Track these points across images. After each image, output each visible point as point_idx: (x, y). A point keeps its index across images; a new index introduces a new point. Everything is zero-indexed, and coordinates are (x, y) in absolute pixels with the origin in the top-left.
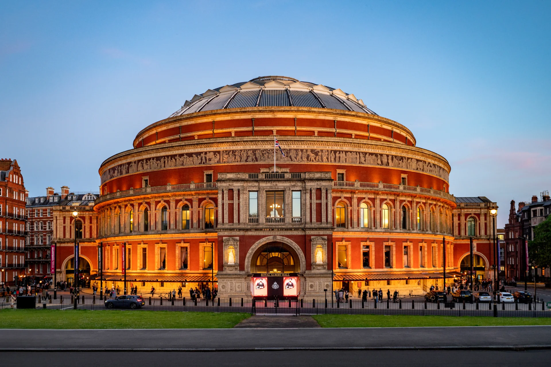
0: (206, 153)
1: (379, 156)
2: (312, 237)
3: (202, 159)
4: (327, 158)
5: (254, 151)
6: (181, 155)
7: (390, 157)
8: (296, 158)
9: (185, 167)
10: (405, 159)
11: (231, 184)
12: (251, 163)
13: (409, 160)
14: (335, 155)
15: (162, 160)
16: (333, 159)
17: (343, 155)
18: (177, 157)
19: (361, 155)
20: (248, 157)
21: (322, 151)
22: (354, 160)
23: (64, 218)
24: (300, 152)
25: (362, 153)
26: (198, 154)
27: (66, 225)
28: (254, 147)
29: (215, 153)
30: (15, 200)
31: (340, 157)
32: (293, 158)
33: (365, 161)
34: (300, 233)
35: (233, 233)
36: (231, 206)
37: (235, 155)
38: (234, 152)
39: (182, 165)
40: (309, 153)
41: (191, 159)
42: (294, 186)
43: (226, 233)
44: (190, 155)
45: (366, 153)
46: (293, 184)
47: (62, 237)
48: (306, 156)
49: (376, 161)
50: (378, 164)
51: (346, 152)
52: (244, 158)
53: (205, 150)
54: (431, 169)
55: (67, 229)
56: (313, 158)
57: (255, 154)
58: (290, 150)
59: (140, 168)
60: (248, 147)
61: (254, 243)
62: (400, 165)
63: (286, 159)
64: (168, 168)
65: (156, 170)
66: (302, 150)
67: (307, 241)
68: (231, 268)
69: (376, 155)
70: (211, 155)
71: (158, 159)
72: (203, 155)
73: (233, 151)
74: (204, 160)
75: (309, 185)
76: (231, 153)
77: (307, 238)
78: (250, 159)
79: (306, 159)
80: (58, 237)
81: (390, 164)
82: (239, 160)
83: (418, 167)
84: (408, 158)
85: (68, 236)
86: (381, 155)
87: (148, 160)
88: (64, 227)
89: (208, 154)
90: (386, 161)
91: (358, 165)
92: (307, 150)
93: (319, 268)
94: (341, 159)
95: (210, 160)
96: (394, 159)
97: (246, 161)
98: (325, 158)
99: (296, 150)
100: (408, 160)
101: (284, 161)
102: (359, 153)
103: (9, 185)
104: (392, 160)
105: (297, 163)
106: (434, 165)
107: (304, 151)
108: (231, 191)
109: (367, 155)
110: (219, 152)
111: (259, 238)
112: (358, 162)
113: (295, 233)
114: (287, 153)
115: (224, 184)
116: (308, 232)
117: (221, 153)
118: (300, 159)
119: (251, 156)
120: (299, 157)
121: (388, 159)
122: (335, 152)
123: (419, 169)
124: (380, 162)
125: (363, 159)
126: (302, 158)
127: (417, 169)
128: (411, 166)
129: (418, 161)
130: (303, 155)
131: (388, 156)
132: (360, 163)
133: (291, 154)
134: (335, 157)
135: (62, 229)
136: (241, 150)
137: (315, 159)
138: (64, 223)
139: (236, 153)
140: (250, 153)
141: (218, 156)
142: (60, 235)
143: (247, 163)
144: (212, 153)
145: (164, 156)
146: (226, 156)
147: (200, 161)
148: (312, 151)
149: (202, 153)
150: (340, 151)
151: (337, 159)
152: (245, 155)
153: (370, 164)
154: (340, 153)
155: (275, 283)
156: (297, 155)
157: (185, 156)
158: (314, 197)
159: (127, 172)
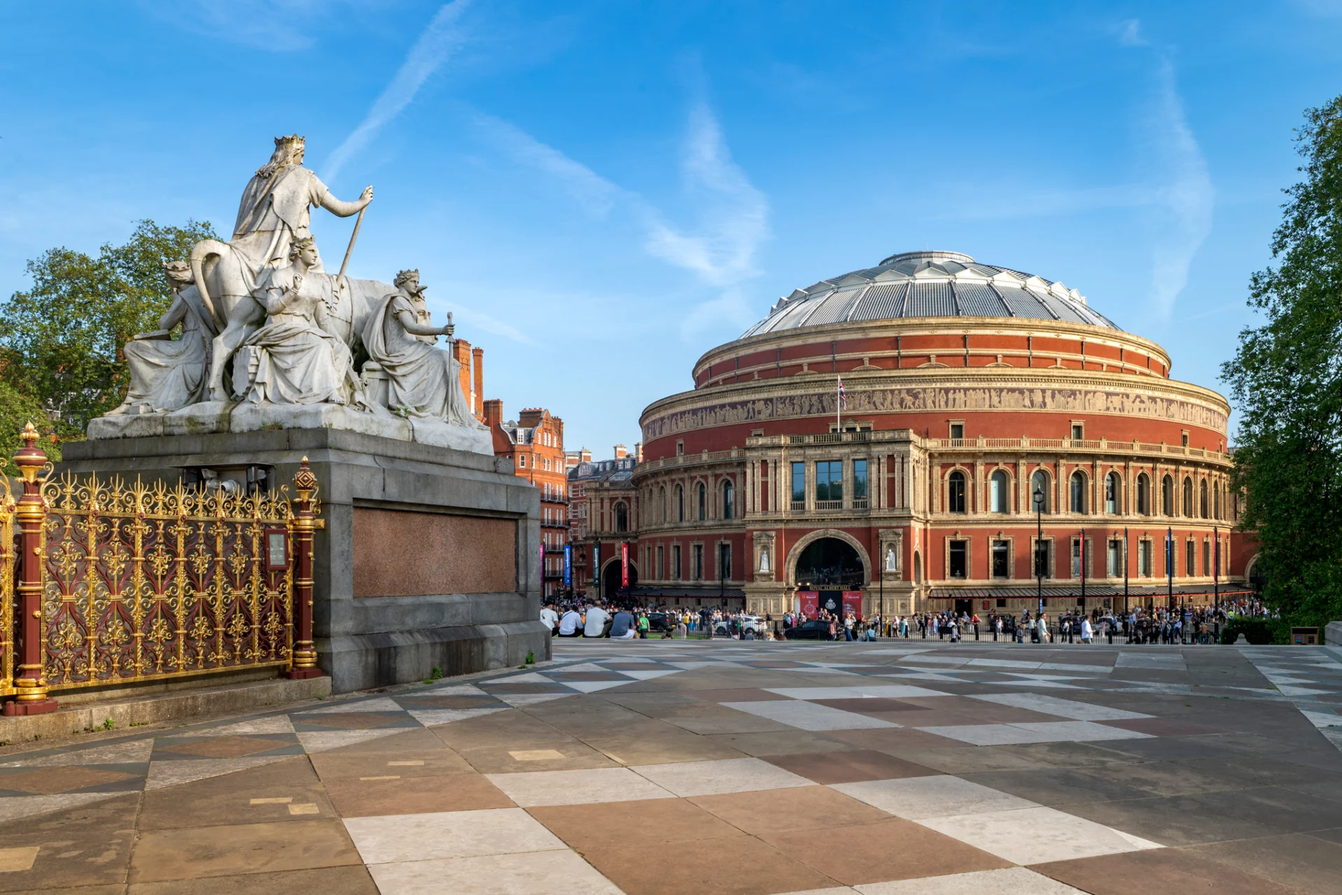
0: (754, 402)
1: (1027, 393)
2: (880, 531)
3: (748, 412)
4: (934, 403)
5: (820, 396)
6: (722, 406)
7: (1049, 393)
8: (883, 404)
9: (728, 424)
10: (1080, 393)
11: (764, 452)
12: (816, 415)
13: (1090, 396)
14: (947, 396)
15: (699, 414)
16: (943, 403)
17: (960, 396)
18: (718, 409)
19: (993, 393)
20: (811, 406)
21: (924, 390)
22: (981, 402)
23: (602, 500)
24: (890, 395)
25: (995, 389)
26: (744, 404)
27: (604, 510)
28: (821, 391)
29: (767, 401)
30: (547, 473)
31: (954, 399)
32: (878, 404)
33: (1000, 402)
34: (863, 525)
35: (767, 526)
36: (765, 485)
37: (793, 404)
38: (792, 398)
39: (724, 421)
40: (904, 395)
41: (735, 411)
42: (855, 452)
43: (758, 526)
44: (733, 406)
45: (1001, 390)
46: (854, 449)
47: (599, 529)
48: (899, 400)
49: (1021, 401)
50: (1025, 406)
51: (966, 390)
52: (807, 408)
53: (753, 397)
54: (1143, 406)
55: (606, 517)
56: (910, 403)
57: (821, 402)
58: (874, 391)
59: (674, 427)
60: (811, 391)
61: (797, 540)
62: (1070, 405)
63: (867, 407)
64: (706, 425)
65: (692, 429)
66: (892, 391)
67: (873, 536)
68: (764, 579)
69: (1021, 391)
70: (760, 405)
71: (695, 412)
72: (750, 405)
73: (790, 397)
74: (751, 414)
75: (876, 450)
76: (788, 401)
77: (873, 533)
78: (814, 409)
79: (898, 406)
80: (593, 529)
81: (1048, 405)
82: (799, 411)
83: (1110, 405)
84: (1087, 393)
85: (606, 528)
86: (1031, 391)
87: (683, 413)
88: (602, 514)
89: (757, 404)
90: (1041, 399)
91: (986, 408)
92: (900, 391)
93: (890, 577)
94: (957, 401)
95: (759, 412)
96: (1057, 395)
97: (809, 412)
98: (929, 403)
99: (884, 391)
100: (1086, 395)
101: (866, 409)
102: (989, 390)
103: (537, 450)
104: (1053, 397)
105: (884, 411)
106: (1150, 398)
107: (896, 392)
108: (764, 463)
109: (1004, 393)
110: (771, 400)
111: (804, 532)
112: (987, 406)
113: (856, 525)
114: (869, 397)
115: (755, 454)
116: (874, 524)
117: (775, 401)
118: (890, 407)
119: (817, 405)
120: (887, 403)
121: (1044, 397)
122: (947, 391)
123: (1112, 409)
124: (1027, 402)
125: (995, 400)
126: (892, 404)
127: (1108, 409)
128: (1094, 404)
129: (1108, 394)
130: (894, 400)
131: (1043, 391)
132: (990, 406)
133: (875, 399)
134: (947, 399)
135: (599, 518)
136: (802, 396)
137: (914, 404)
138: (602, 508)
139: (795, 401)
140: (814, 399)
141: (770, 407)
142: (596, 526)
143: (811, 415)
144: (762, 402)
145: (702, 409)
146: (781, 406)
147: (746, 415)
148: (909, 391)
149: (749, 402)
150: (954, 389)
151: (951, 402)
152: (807, 404)
153: (1010, 406)
154: (954, 393)
155: (831, 600)
156: (885, 399)
157: (728, 408)
158: (884, 469)
159: (661, 433)
